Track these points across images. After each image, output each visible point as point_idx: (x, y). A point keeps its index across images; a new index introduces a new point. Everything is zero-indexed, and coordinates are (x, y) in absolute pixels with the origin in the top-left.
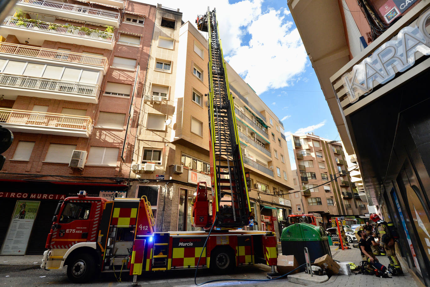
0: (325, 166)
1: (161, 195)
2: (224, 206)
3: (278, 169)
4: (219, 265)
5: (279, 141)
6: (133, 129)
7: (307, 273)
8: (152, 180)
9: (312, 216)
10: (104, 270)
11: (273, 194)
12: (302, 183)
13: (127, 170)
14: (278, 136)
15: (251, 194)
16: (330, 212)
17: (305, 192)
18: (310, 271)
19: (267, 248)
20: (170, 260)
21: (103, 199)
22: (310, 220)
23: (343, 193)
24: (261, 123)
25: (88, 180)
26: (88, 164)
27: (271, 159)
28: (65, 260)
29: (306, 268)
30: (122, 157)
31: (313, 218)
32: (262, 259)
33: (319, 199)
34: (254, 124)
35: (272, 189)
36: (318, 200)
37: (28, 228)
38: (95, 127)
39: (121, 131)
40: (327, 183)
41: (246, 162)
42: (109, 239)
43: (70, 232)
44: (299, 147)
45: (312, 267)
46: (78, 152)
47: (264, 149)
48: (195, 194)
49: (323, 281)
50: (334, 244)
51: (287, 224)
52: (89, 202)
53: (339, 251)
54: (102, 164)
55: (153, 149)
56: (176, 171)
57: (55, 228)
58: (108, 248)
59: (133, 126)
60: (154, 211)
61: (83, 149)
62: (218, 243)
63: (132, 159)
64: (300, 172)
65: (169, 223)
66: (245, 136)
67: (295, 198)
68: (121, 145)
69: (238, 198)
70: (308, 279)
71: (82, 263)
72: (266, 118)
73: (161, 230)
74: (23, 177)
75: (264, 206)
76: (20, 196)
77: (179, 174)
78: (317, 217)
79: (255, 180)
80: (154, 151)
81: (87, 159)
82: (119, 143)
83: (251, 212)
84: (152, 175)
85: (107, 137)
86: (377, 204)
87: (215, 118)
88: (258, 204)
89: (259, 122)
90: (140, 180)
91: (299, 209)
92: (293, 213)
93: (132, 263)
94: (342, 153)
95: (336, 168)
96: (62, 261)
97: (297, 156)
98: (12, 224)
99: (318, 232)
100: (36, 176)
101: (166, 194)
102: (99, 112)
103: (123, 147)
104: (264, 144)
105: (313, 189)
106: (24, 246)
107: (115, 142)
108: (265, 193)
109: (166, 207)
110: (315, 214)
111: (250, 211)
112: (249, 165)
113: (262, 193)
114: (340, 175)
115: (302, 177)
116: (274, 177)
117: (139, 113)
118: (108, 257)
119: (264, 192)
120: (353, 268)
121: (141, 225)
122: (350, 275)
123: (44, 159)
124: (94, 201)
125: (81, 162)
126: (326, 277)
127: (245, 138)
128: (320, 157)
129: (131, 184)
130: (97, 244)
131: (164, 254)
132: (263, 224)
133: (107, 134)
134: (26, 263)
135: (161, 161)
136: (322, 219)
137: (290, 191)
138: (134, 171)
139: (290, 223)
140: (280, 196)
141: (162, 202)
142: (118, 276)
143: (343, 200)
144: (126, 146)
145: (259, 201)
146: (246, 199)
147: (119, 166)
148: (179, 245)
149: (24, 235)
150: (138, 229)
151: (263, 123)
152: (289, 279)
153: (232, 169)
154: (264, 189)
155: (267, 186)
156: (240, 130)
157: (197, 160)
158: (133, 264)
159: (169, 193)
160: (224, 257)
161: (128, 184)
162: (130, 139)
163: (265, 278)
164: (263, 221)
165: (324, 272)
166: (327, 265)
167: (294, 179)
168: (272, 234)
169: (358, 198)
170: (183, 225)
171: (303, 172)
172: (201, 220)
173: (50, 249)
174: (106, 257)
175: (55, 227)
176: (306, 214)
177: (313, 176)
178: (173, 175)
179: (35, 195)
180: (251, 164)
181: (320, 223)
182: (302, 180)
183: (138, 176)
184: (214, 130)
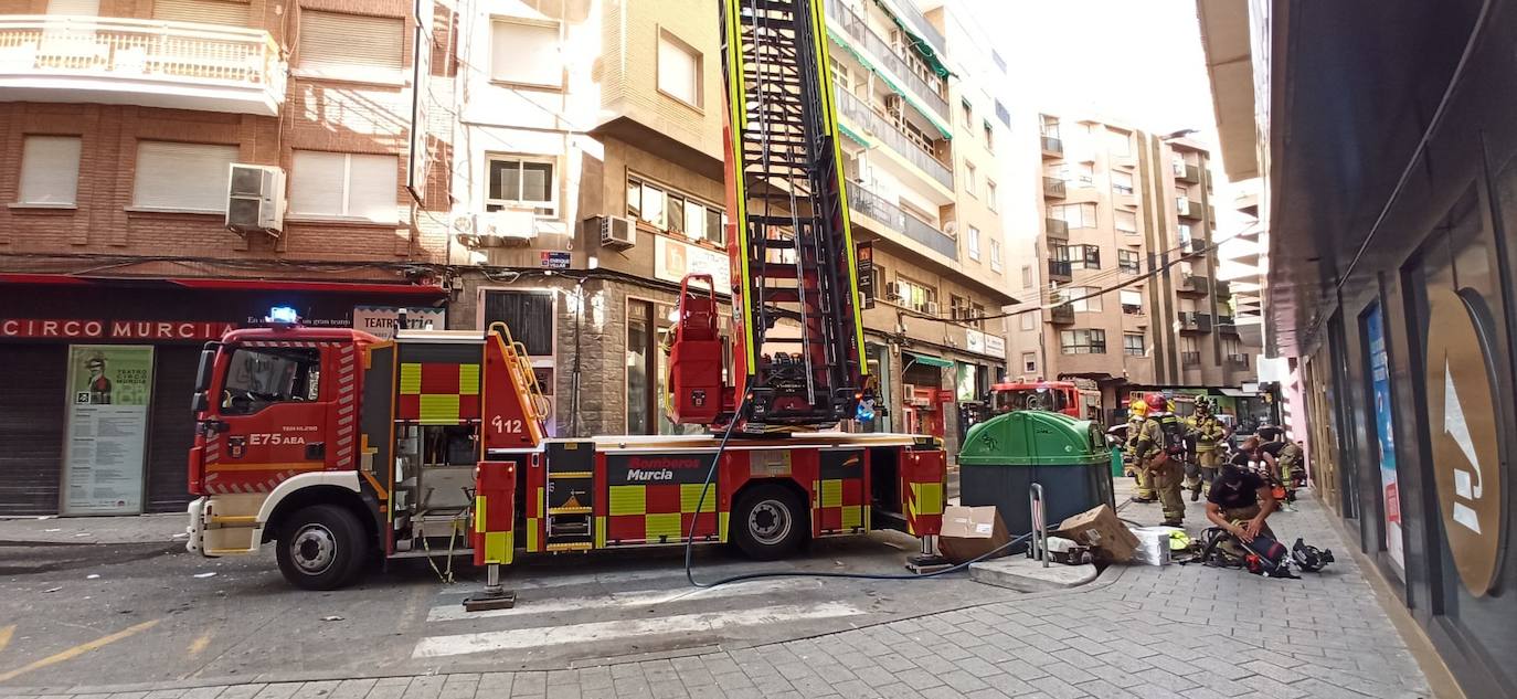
0: (1135, 224)
1: (563, 320)
2: (778, 355)
3: (974, 232)
4: (756, 533)
5: (988, 129)
6: (437, 79)
7: (1032, 557)
8: (527, 269)
9: (1069, 386)
10: (395, 549)
11: (948, 316)
12: (1051, 281)
13: (439, 234)
14: (983, 111)
15: (872, 317)
16: (1127, 375)
17: (1055, 313)
18: (1040, 551)
19: (913, 485)
20: (601, 521)
21: (358, 335)
22: (1060, 401)
23: (1182, 316)
24: (926, 58)
25: (304, 270)
26: (295, 216)
27: (952, 197)
28: (263, 526)
29: (1029, 543)
30: (411, 188)
31: (1071, 393)
32: (895, 515)
33: (1100, 335)
34: (899, 65)
35: (947, 301)
36: (1094, 338)
37: (132, 433)
38: (295, 72)
39: (395, 88)
40: (1135, 281)
41: (862, 207)
42: (399, 461)
43: (265, 443)
44: (1054, 155)
45: (1050, 540)
46: (251, 171)
47: (929, 160)
48: (675, 317)
49: (1079, 580)
50: (1126, 472)
51: (985, 413)
52: (312, 345)
54: (345, 213)
55: (523, 160)
56: (611, 236)
57: (210, 432)
58: (397, 487)
59: (436, 70)
60: (543, 375)
61: (267, 161)
62: (757, 471)
63: (450, 197)
64: (1048, 245)
65: (599, 408)
66: (864, 110)
67: (1022, 330)
68: (402, 142)
69: (824, 332)
70: (1033, 576)
71: (321, 535)
72: (943, 40)
73: (574, 432)
74: (70, 266)
75: (916, 356)
76: (77, 333)
77: (620, 248)
78: (1085, 392)
79: (890, 270)
80: (528, 166)
81: (286, 196)
82: (395, 137)
83: (866, 377)
84: (526, 251)
85: (347, 113)
86: (1294, 354)
87: (745, 29)
88: (896, 350)
89: (918, 55)
90: (488, 272)
91: (1030, 365)
92: (1007, 379)
93: (477, 530)
94: (1203, 179)
95: (1174, 229)
96: (254, 531)
97: (1045, 189)
98: (74, 422)
99: (1081, 436)
100: (116, 261)
101: (582, 318)
102: (299, 11)
103: (408, 152)
104: (930, 142)
105: (1085, 300)
106: (131, 487)
107: (380, 131)
108: (923, 313)
109: (584, 362)
110: (1080, 380)
111: (864, 372)
112: (875, 217)
113: (912, 314)
114: (1183, 254)
115: (1051, 262)
116: (957, 261)
117: (456, 15)
118: (406, 515)
119: (919, 311)
120: (1177, 545)
121: (499, 417)
123: (129, 199)
124: (330, 341)
125: (267, 207)
126: (1090, 570)
127: (864, 117)
128: (1126, 193)
129: (458, 283)
130: (361, 477)
131: (582, 504)
132: (909, 413)
133: (348, 103)
134: (148, 536)
135: (554, 204)
136: (1099, 399)
137: (1005, 309)
138: (464, 240)
139: (995, 408)
140: (972, 323)
141: (569, 343)
142: (443, 568)
143: (1177, 337)
144: (420, 147)
145: (899, 339)
146: (854, 333)
147: (408, 222)
148: (629, 478)
149: (123, 453)
150: (491, 429)
151: (934, 57)
152: (973, 574)
153: (807, 228)
154: (921, 303)
155: (931, 292)
156: (845, 83)
157: (684, 197)
158: (482, 535)
159: (589, 315)
160: (773, 512)
161: (446, 285)
162: (433, 120)
163: (900, 571)
164: (908, 404)
165: (1086, 555)
166: (1099, 537)
167: (1025, 269)
168: (935, 443)
169: (1230, 334)
170: (644, 416)
171: (1059, 243)
172: (699, 402)
173: (209, 496)
174: (396, 514)
175: (209, 427)
176: (1051, 382)
177: (1090, 257)
178: (599, 251)
179: (127, 327)
180: (880, 214)
181: (1092, 408)
182: (1052, 272)
183: (478, 258)
184: (742, 80)
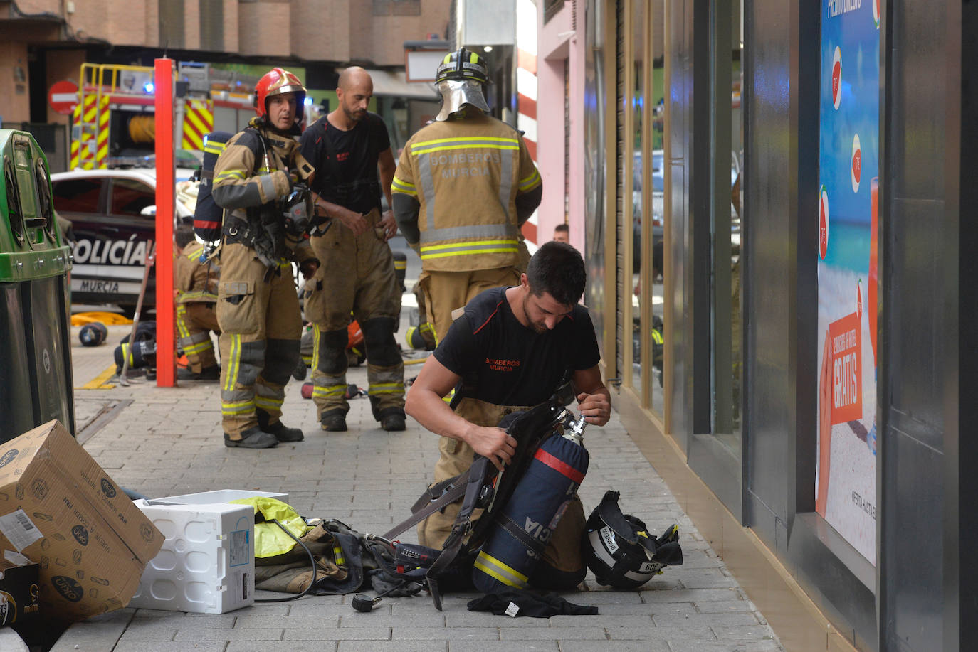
16: (69, 8)
53: (121, 393)
120: (271, 543)
122: (235, 611)
166: (36, 534)
